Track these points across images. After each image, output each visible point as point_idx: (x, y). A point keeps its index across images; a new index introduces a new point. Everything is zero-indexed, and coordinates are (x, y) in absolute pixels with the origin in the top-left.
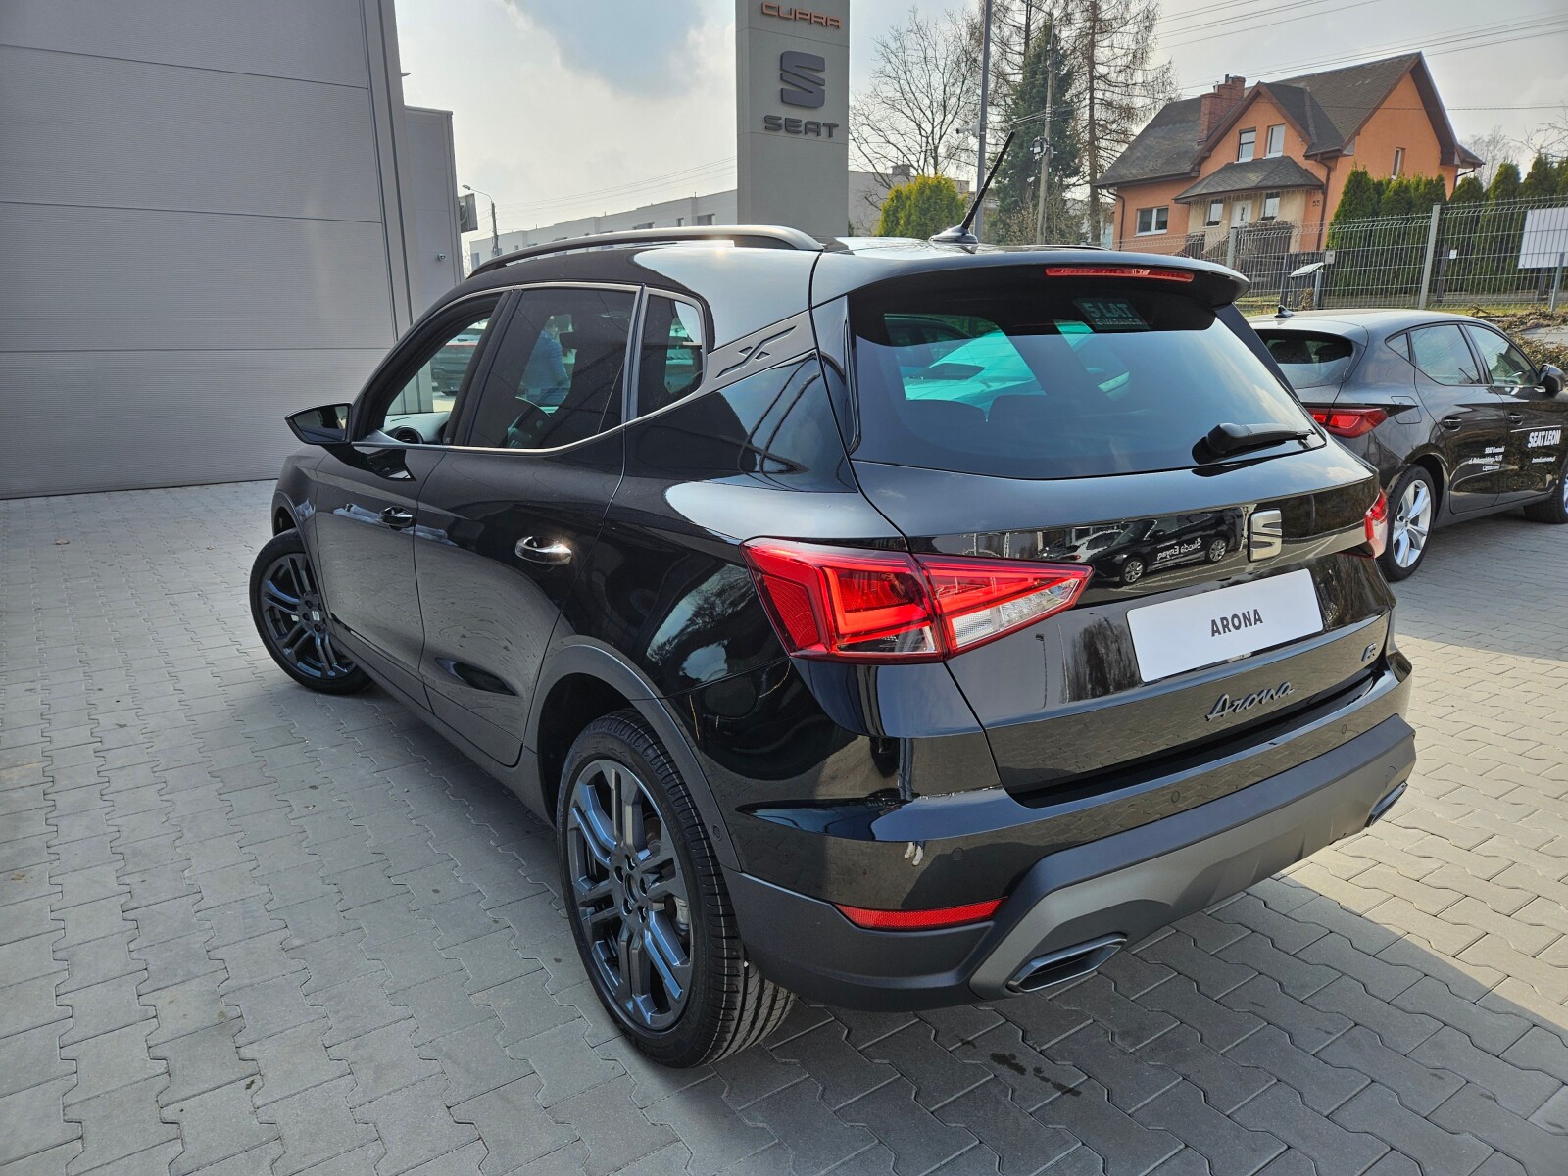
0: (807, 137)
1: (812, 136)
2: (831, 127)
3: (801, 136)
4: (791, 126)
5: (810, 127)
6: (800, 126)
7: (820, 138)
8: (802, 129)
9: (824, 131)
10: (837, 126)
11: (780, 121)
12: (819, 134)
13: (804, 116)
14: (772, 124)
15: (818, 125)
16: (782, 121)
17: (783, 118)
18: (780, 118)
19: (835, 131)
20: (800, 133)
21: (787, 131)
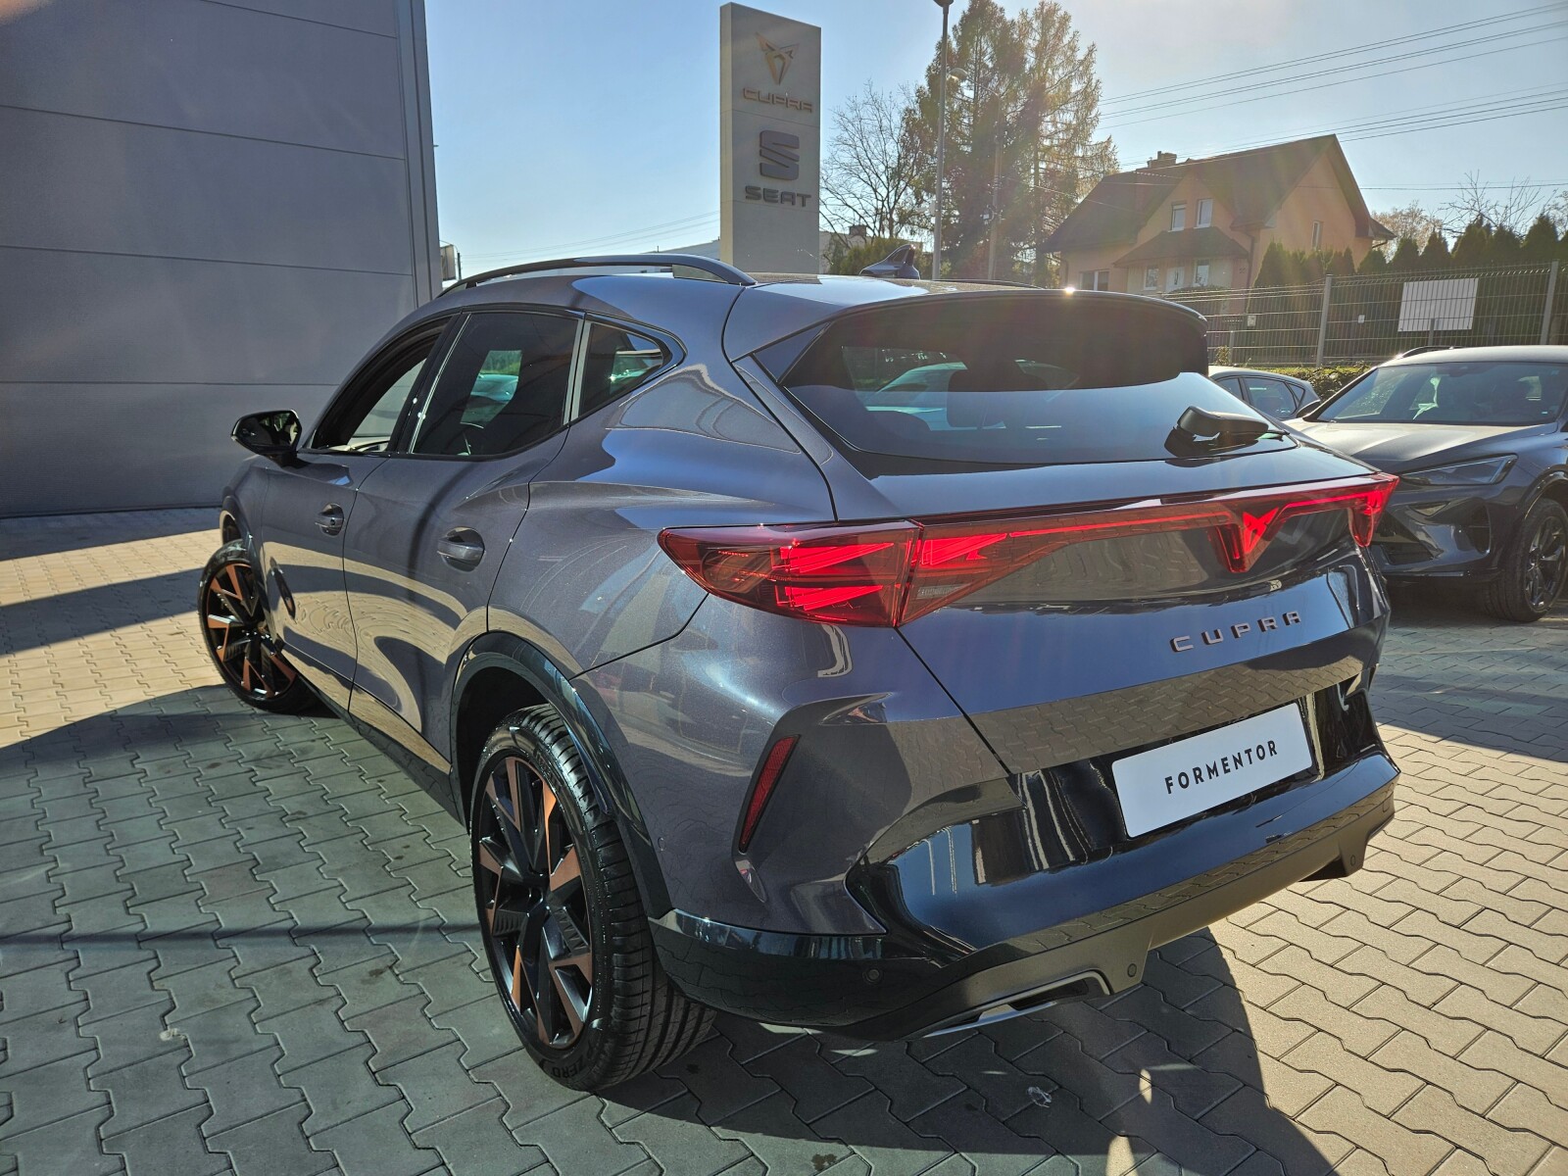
0: (782, 205)
1: (787, 204)
2: (804, 197)
3: (776, 205)
4: (769, 196)
5: (786, 197)
6: (777, 196)
7: (794, 206)
8: (778, 199)
9: (798, 200)
10: (809, 196)
11: (759, 191)
13: (780, 186)
15: (793, 195)
16: (761, 192)
17: (762, 189)
19: (807, 201)
20: (777, 202)
21: (765, 200)
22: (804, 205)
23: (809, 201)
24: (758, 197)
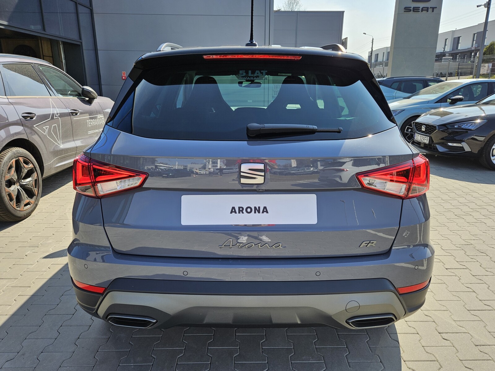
0: (422, 13)
1: (424, 12)
2: (433, 8)
3: (419, 13)
4: (416, 10)
5: (424, 9)
6: (419, 9)
7: (428, 13)
8: (420, 10)
9: (430, 10)
10: (436, 8)
11: (411, 9)
12: (428, 11)
13: (421, 5)
14: (407, 9)
15: (428, 8)
16: (412, 9)
17: (412, 7)
18: (411, 7)
19: (435, 10)
20: (419, 11)
21: (413, 11)
22: (433, 11)
23: (436, 10)
24: (410, 10)
